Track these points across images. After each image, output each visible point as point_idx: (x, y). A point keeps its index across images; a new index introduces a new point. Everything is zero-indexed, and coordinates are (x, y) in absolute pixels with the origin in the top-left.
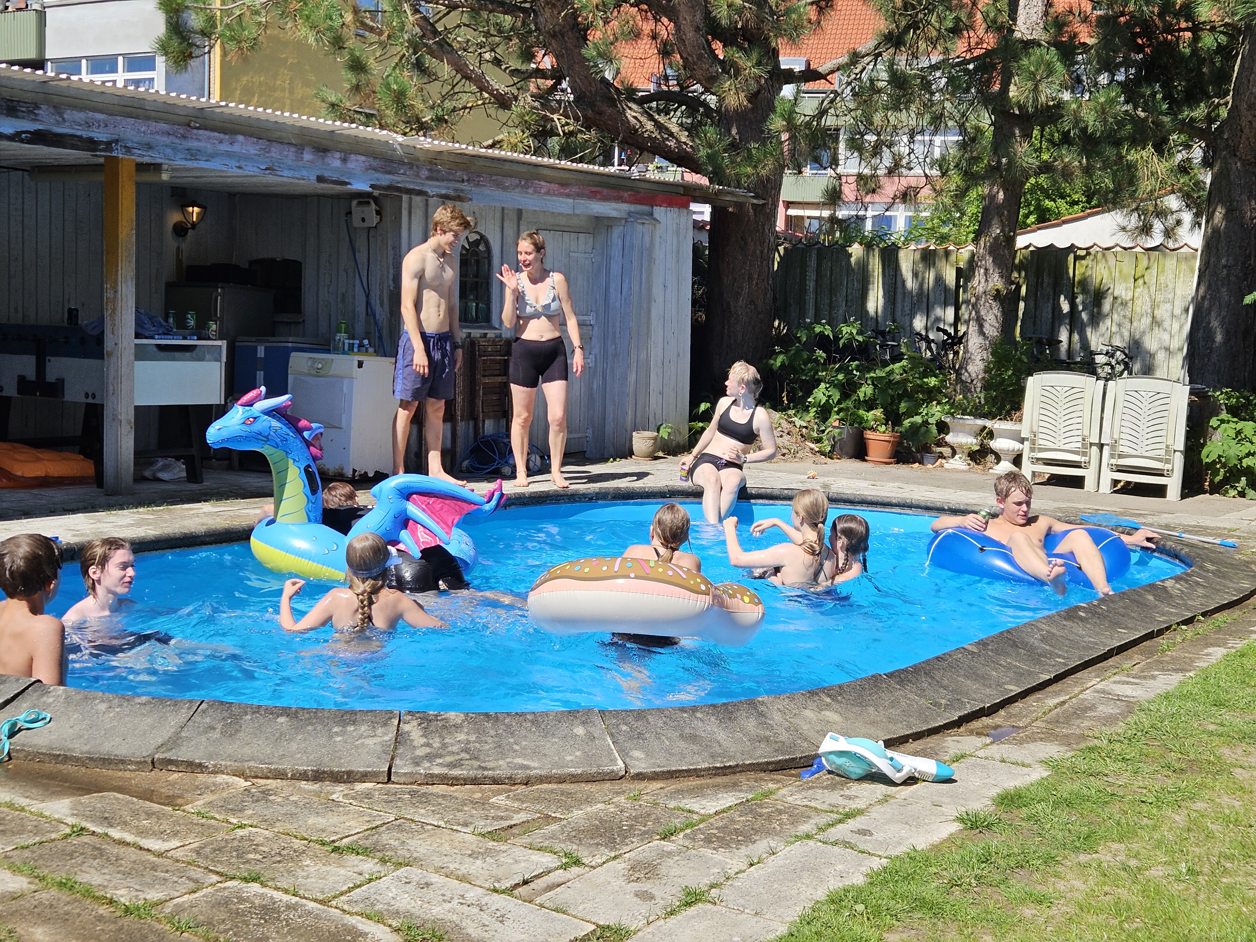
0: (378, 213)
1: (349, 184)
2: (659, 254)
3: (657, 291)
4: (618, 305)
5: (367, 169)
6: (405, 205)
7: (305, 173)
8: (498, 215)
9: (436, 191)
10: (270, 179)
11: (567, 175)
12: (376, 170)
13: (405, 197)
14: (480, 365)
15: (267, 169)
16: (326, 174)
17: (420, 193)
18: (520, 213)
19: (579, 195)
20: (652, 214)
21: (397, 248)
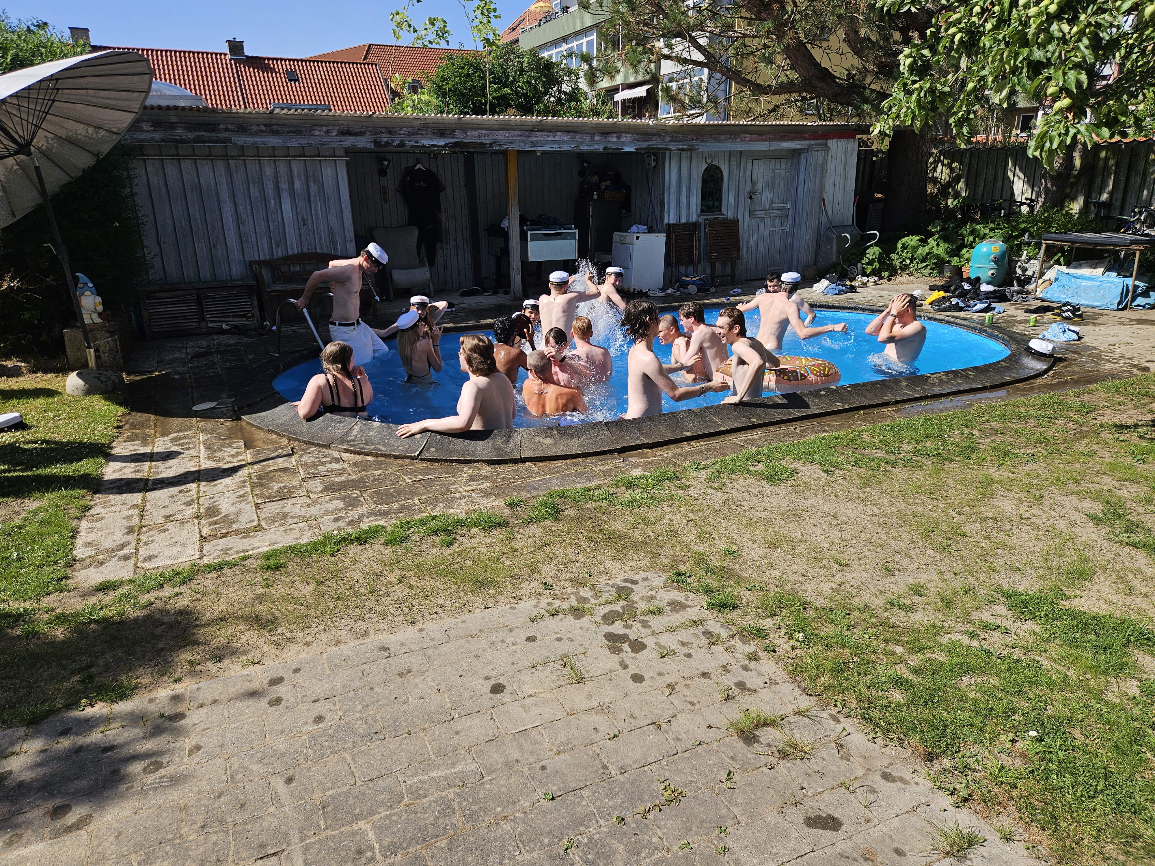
1: (622, 149)
15: (574, 147)
20: (826, 144)
21: (663, 177)
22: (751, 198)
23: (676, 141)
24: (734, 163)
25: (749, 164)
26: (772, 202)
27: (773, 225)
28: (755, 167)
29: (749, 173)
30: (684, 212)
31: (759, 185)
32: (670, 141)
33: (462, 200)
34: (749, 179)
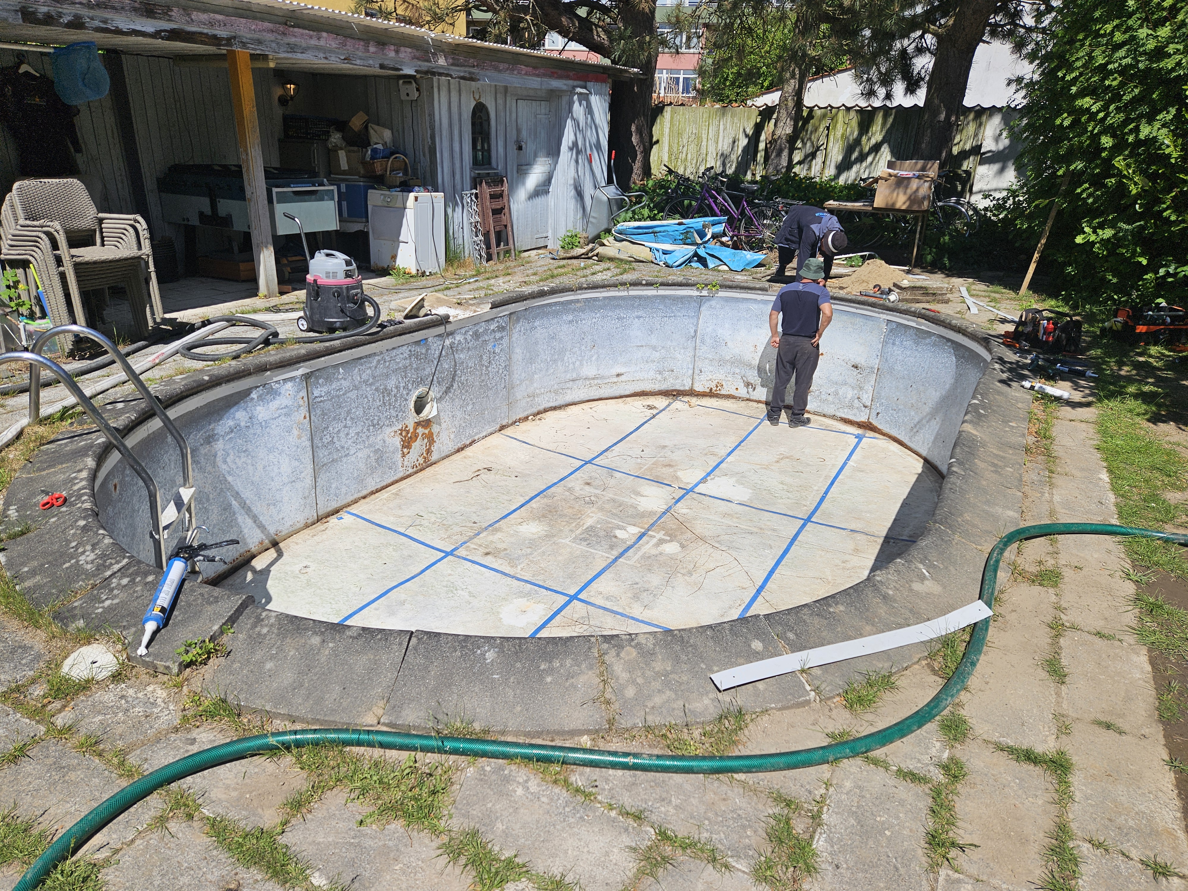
0: (418, 90)
1: (401, 70)
5: (413, 58)
6: (436, 84)
7: (371, 62)
8: (493, 90)
10: (348, 66)
12: (418, 59)
13: (436, 79)
15: (345, 59)
16: (386, 62)
20: (586, 87)
21: (432, 115)
22: (519, 148)
23: (458, 66)
24: (500, 101)
25: (514, 105)
26: (536, 155)
28: (520, 109)
29: (514, 115)
30: (457, 165)
31: (524, 133)
32: (452, 65)
34: (514, 124)
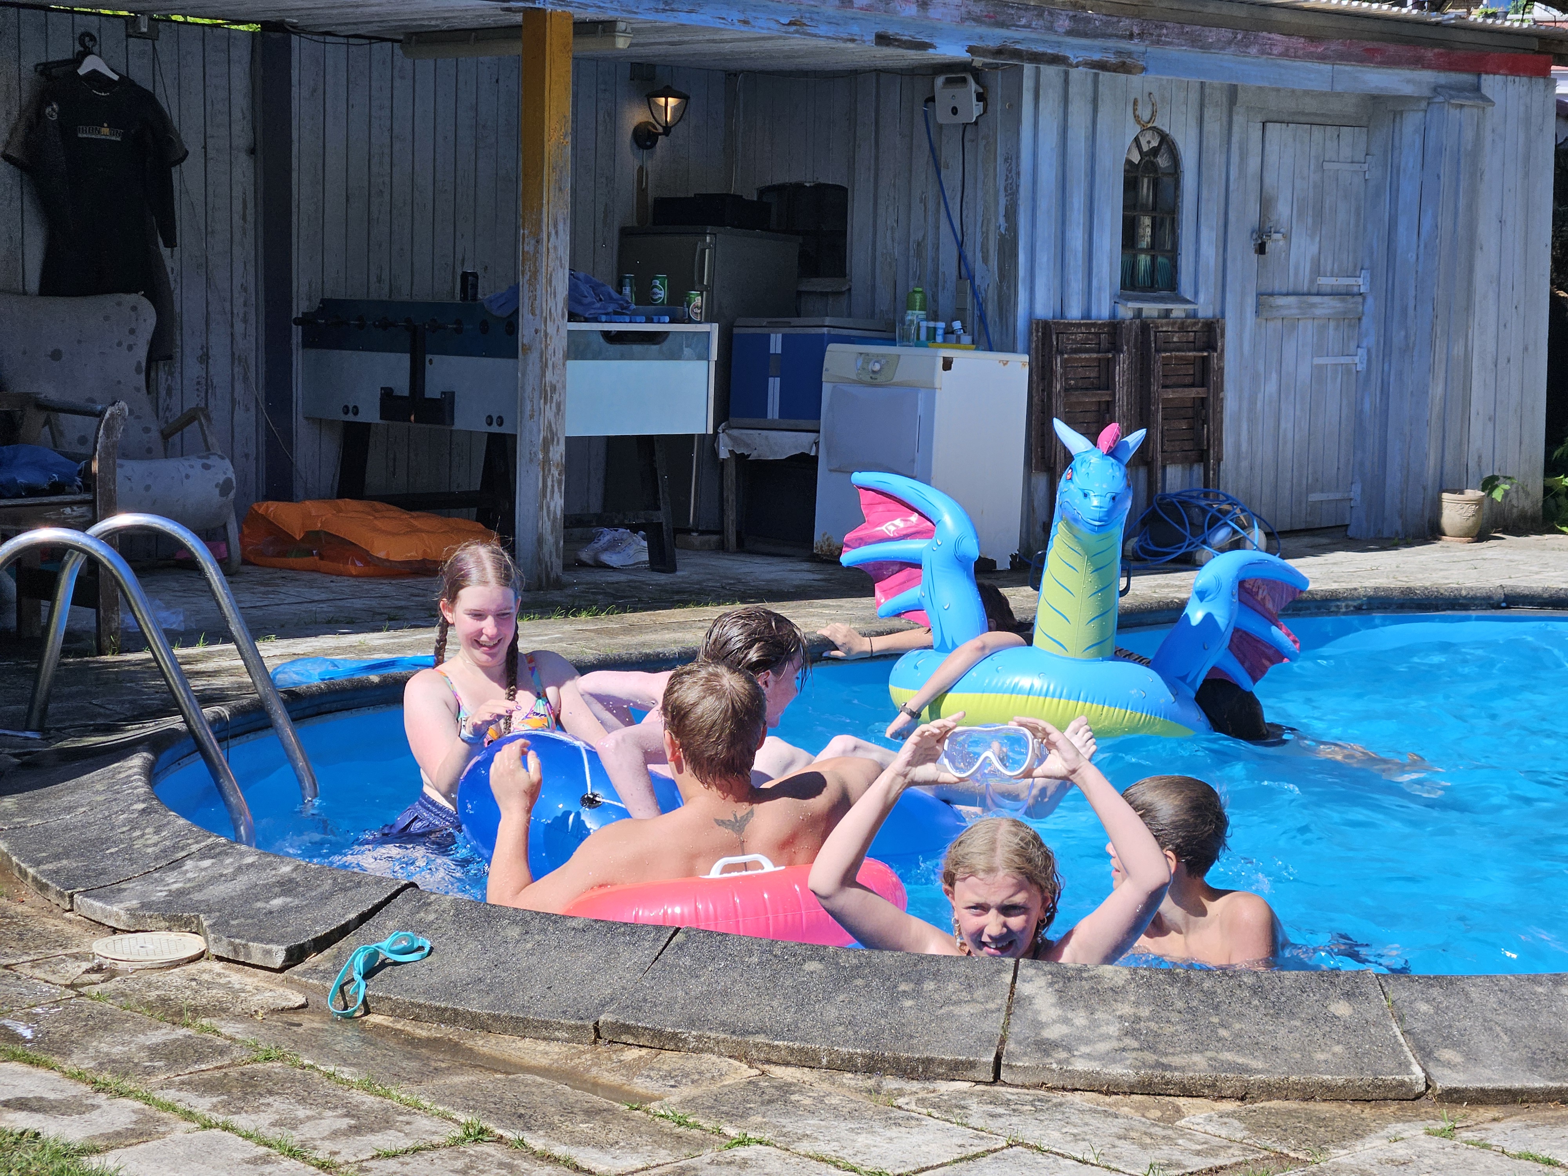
0: (980, 97)
1: (931, 46)
2: (1491, 162)
3: (1487, 230)
4: (1412, 257)
5: (963, 20)
6: (1028, 83)
7: (855, 29)
8: (1194, 96)
9: (1083, 56)
10: (797, 42)
11: (1321, 21)
12: (977, 20)
13: (1028, 69)
14: (1158, 368)
15: (791, 24)
16: (891, 31)
17: (1056, 60)
18: (1233, 93)
19: (1343, 57)
20: (1477, 89)
21: (1012, 159)
22: (1261, 249)
23: (1086, 35)
24: (1214, 127)
25: (1256, 134)
26: (1317, 271)
27: (1320, 350)
28: (1273, 148)
29: (1254, 163)
30: (1076, 285)
31: (1283, 210)
32: (1070, 33)
33: (238, 206)
34: (1254, 186)
